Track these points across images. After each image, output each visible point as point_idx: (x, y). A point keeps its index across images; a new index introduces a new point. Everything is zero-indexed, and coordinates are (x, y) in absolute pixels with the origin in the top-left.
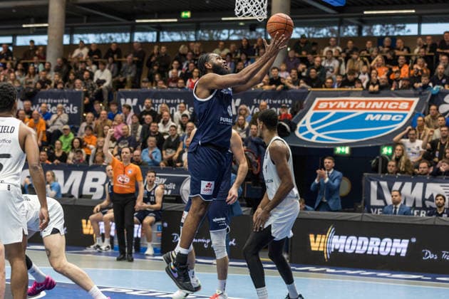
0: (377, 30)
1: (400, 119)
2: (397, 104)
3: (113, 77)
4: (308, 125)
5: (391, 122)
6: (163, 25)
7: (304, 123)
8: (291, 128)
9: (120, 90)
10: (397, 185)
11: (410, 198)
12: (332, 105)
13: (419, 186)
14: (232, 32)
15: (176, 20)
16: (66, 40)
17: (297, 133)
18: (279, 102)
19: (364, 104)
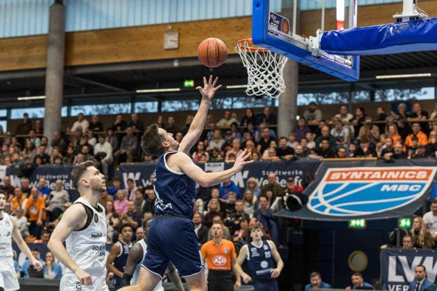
0: (391, 95)
1: (417, 190)
2: (414, 173)
3: (114, 151)
4: (321, 197)
5: (408, 193)
6: (164, 95)
7: (316, 195)
8: (302, 200)
9: (122, 164)
10: (417, 260)
12: (345, 176)
14: (235, 99)
15: (178, 89)
16: (64, 113)
17: (309, 206)
18: (289, 173)
19: (379, 174)
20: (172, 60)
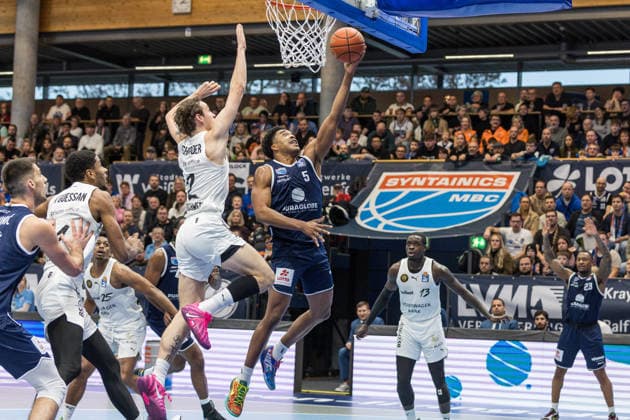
0: (463, 81)
1: (493, 200)
2: (491, 179)
3: (106, 145)
4: (373, 208)
5: (483, 204)
6: (171, 74)
7: (367, 206)
8: (349, 213)
9: (115, 163)
10: (493, 289)
11: (511, 306)
12: (404, 182)
13: (523, 289)
14: (265, 82)
15: (191, 67)
16: (39, 94)
17: (358, 219)
18: (333, 178)
19: (447, 180)
20: (183, 28)
